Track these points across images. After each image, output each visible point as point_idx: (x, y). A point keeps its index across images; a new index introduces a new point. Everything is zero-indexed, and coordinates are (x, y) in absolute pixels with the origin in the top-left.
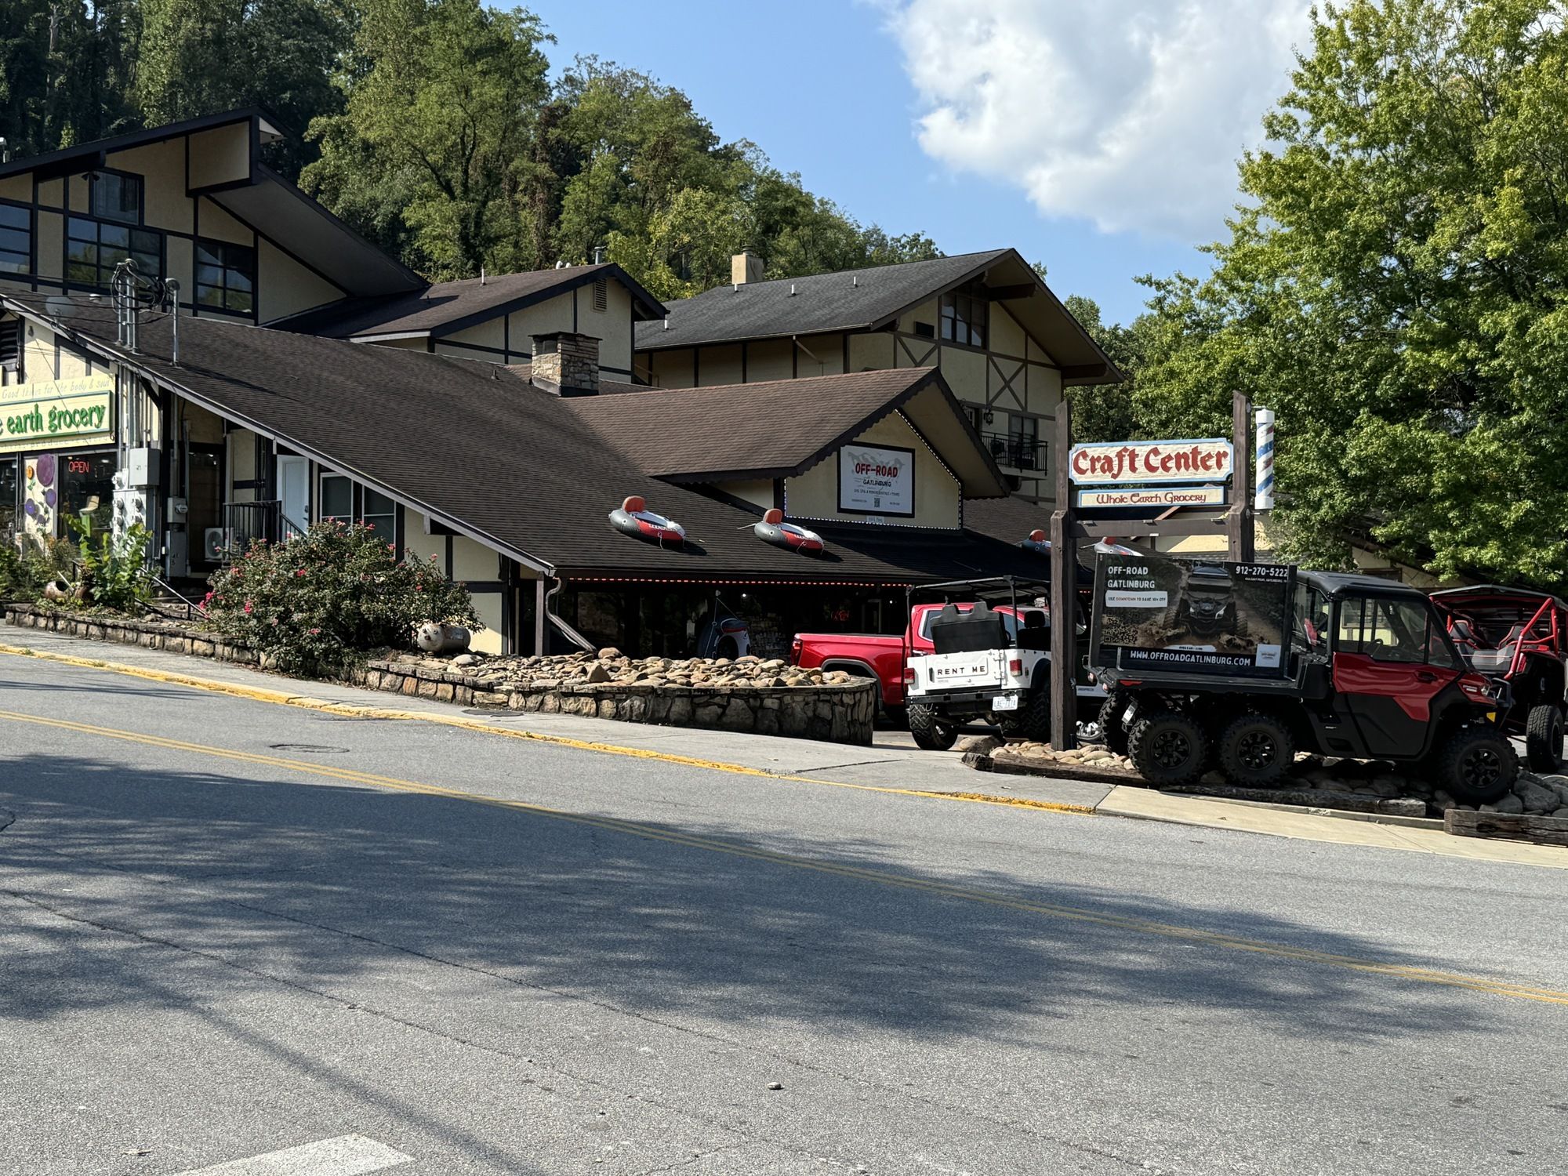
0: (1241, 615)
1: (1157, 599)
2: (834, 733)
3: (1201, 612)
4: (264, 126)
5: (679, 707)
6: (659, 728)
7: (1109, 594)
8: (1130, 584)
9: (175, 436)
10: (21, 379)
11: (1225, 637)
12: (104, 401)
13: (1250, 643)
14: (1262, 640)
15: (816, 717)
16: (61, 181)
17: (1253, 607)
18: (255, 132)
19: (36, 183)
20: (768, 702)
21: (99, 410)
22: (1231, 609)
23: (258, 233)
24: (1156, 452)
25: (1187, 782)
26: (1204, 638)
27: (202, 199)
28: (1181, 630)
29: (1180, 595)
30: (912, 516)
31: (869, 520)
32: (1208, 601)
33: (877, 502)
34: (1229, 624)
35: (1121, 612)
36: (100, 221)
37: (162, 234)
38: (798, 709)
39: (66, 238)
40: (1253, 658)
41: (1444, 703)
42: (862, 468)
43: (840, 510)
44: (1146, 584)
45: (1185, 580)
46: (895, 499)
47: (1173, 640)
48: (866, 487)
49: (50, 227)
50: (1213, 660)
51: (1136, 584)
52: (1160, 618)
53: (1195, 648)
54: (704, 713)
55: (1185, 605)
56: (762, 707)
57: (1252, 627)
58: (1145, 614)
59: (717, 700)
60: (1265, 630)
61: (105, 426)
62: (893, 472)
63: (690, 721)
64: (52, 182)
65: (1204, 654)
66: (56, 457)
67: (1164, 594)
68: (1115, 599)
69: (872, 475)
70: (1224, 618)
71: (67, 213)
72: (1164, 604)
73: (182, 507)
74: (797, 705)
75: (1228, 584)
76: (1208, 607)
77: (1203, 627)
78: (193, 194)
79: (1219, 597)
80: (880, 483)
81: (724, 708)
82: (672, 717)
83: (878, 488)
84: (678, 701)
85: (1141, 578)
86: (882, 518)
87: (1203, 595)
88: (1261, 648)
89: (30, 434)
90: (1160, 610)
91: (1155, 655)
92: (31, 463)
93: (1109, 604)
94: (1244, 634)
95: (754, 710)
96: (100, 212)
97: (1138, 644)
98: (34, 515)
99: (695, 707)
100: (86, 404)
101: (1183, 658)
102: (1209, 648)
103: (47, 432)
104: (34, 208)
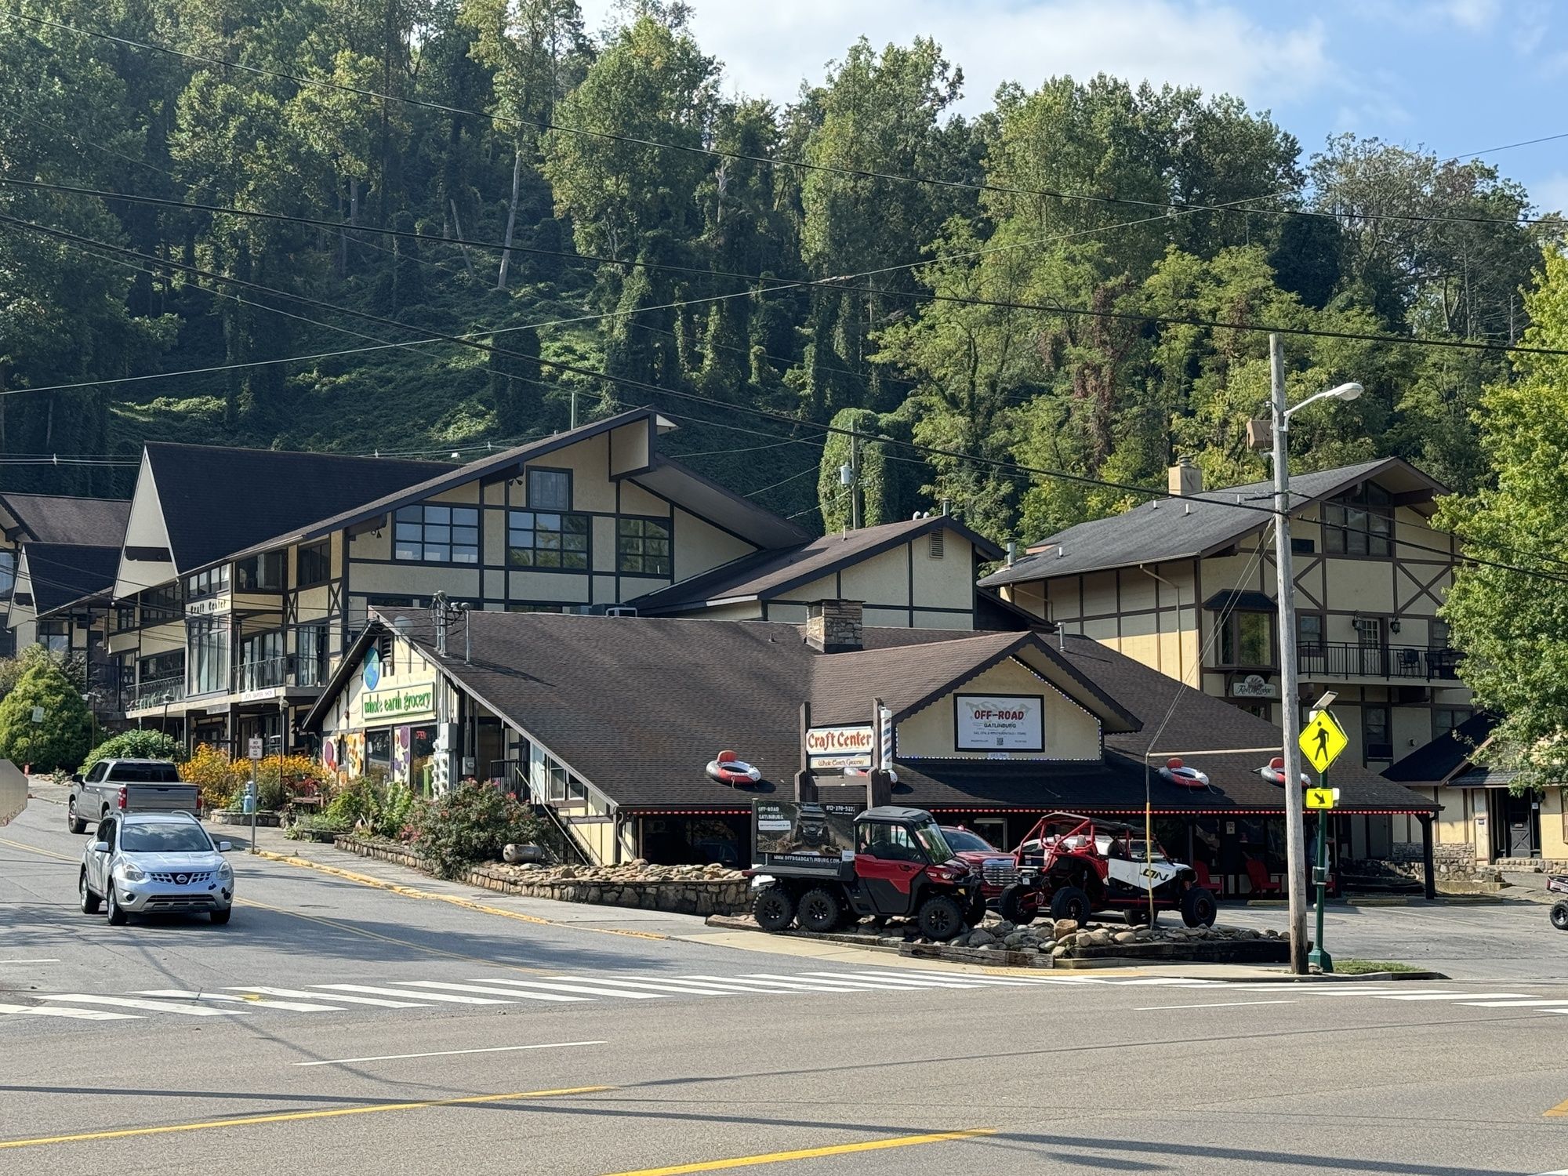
0: (831, 834)
1: (786, 825)
2: (699, 910)
3: (810, 833)
4: (661, 421)
5: (594, 892)
6: (581, 905)
7: (760, 823)
8: (770, 817)
9: (467, 714)
10: (392, 673)
11: (824, 847)
12: (429, 689)
13: (838, 850)
14: (844, 848)
15: (684, 899)
16: (503, 484)
17: (838, 829)
18: (653, 426)
19: (482, 486)
20: (649, 890)
21: (427, 695)
22: (826, 830)
23: (674, 505)
24: (842, 734)
25: (782, 929)
26: (813, 847)
27: (624, 483)
28: (800, 843)
29: (797, 823)
30: (1042, 750)
31: (990, 756)
32: (813, 826)
33: (1000, 741)
34: (825, 839)
35: (767, 833)
36: (535, 512)
37: (588, 516)
38: (671, 894)
39: (508, 529)
40: (840, 859)
41: (918, 883)
42: (979, 714)
43: (957, 749)
44: (778, 817)
45: (799, 814)
46: (1022, 738)
47: (797, 848)
48: (987, 730)
49: (494, 521)
50: (819, 860)
51: (773, 817)
52: (788, 836)
53: (808, 853)
54: (608, 896)
55: (800, 828)
56: (645, 892)
57: (838, 841)
58: (781, 834)
59: (616, 888)
60: (845, 842)
61: (431, 708)
62: (1018, 716)
63: (600, 901)
64: (496, 486)
65: (814, 857)
66: (409, 727)
67: (789, 822)
68: (764, 825)
69: (994, 720)
70: (822, 836)
71: (508, 509)
72: (789, 828)
73: (471, 764)
74: (670, 892)
75: (823, 816)
76: (813, 829)
77: (812, 841)
78: (616, 479)
79: (818, 823)
80: (1004, 726)
81: (620, 893)
82: (590, 898)
83: (1001, 729)
84: (593, 889)
85: (775, 813)
86: (1007, 754)
87: (810, 823)
88: (844, 853)
89: (396, 712)
90: (787, 831)
91: (787, 858)
92: (397, 732)
93: (760, 828)
94: (834, 845)
95: (639, 895)
96: (536, 504)
97: (778, 851)
98: (399, 769)
99: (602, 892)
100: (421, 691)
101: (803, 859)
102: (816, 853)
103: (402, 711)
104: (480, 508)
